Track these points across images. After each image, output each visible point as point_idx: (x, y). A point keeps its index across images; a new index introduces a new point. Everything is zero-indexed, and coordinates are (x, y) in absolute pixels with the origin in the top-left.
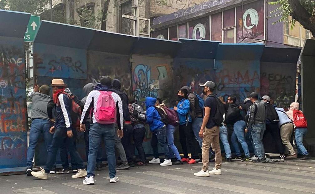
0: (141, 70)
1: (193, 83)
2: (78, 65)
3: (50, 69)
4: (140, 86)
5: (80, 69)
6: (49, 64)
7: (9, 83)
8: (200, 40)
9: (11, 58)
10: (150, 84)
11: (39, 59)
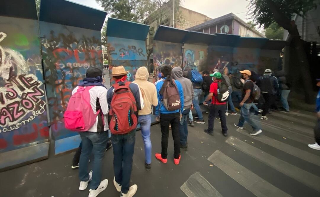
0: (189, 53)
1: (219, 61)
2: (140, 51)
3: (121, 54)
4: (187, 64)
5: (142, 54)
6: (120, 51)
7: (91, 65)
8: (225, 34)
9: (91, 46)
10: (193, 62)
11: (112, 48)
